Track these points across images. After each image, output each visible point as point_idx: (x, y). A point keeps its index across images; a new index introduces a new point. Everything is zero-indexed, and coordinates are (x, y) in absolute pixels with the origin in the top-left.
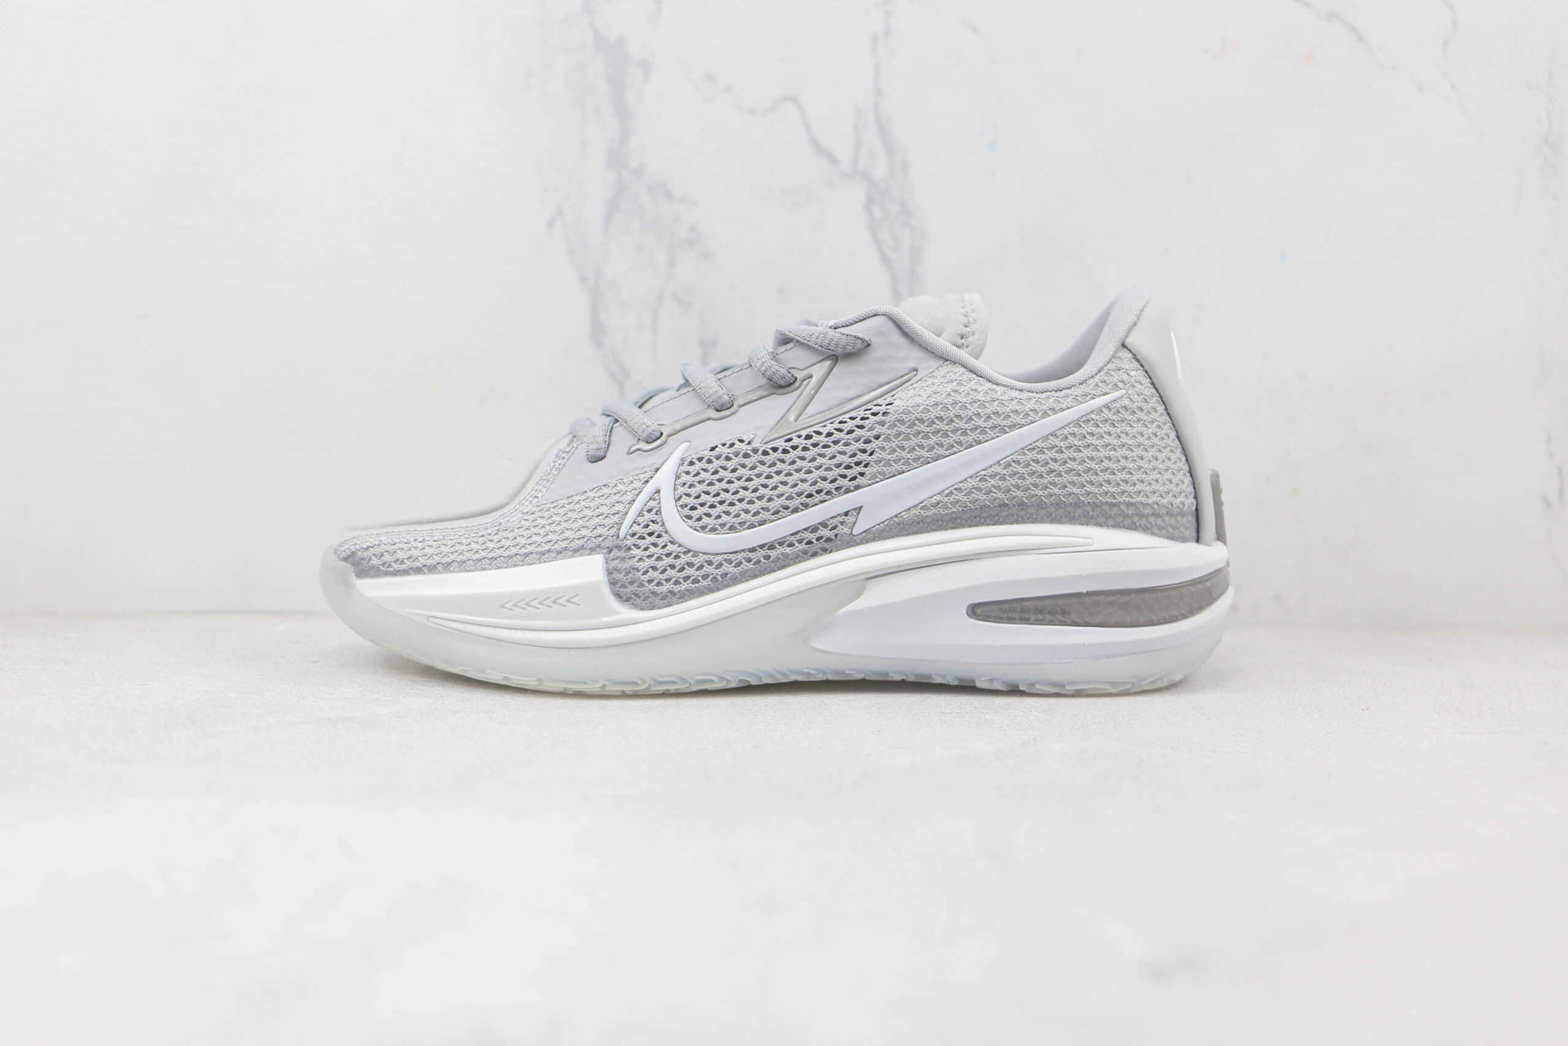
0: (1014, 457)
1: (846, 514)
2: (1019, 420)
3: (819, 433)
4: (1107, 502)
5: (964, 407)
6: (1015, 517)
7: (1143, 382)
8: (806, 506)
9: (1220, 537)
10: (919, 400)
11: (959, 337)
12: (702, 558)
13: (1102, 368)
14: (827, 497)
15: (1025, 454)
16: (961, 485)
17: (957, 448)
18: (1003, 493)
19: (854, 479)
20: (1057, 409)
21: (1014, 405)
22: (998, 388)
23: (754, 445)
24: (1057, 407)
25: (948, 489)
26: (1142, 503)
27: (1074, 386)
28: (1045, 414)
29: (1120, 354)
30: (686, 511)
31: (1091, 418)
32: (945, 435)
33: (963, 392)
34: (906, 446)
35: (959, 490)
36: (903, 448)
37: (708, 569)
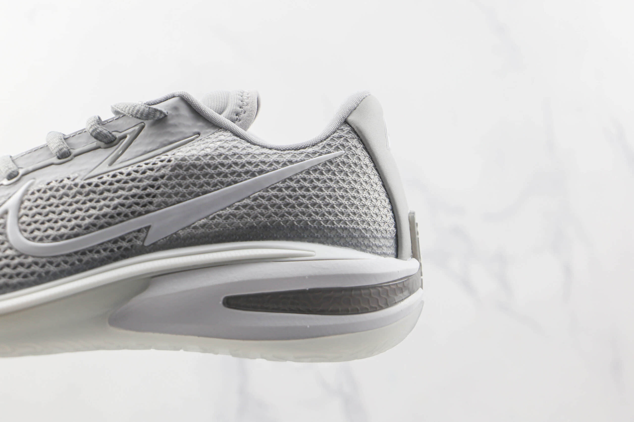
0: (261, 193)
1: (139, 231)
2: (264, 167)
3: (121, 173)
4: (328, 227)
5: (226, 158)
6: (262, 235)
7: (358, 146)
8: (110, 224)
9: (415, 254)
10: (194, 152)
11: (235, 114)
12: (30, 260)
13: (329, 136)
14: (125, 219)
15: (268, 191)
16: (221, 212)
17: (220, 186)
18: (252, 218)
19: (144, 206)
20: (293, 161)
21: (262, 158)
22: (253, 146)
23: (77, 181)
24: (294, 159)
25: (212, 214)
26: (354, 228)
27: (308, 147)
28: (285, 164)
29: (342, 127)
30: (24, 227)
31: (318, 168)
32: (212, 177)
33: (227, 147)
34: (183, 184)
35: (220, 216)
36: (180, 185)
37: (34, 268)
